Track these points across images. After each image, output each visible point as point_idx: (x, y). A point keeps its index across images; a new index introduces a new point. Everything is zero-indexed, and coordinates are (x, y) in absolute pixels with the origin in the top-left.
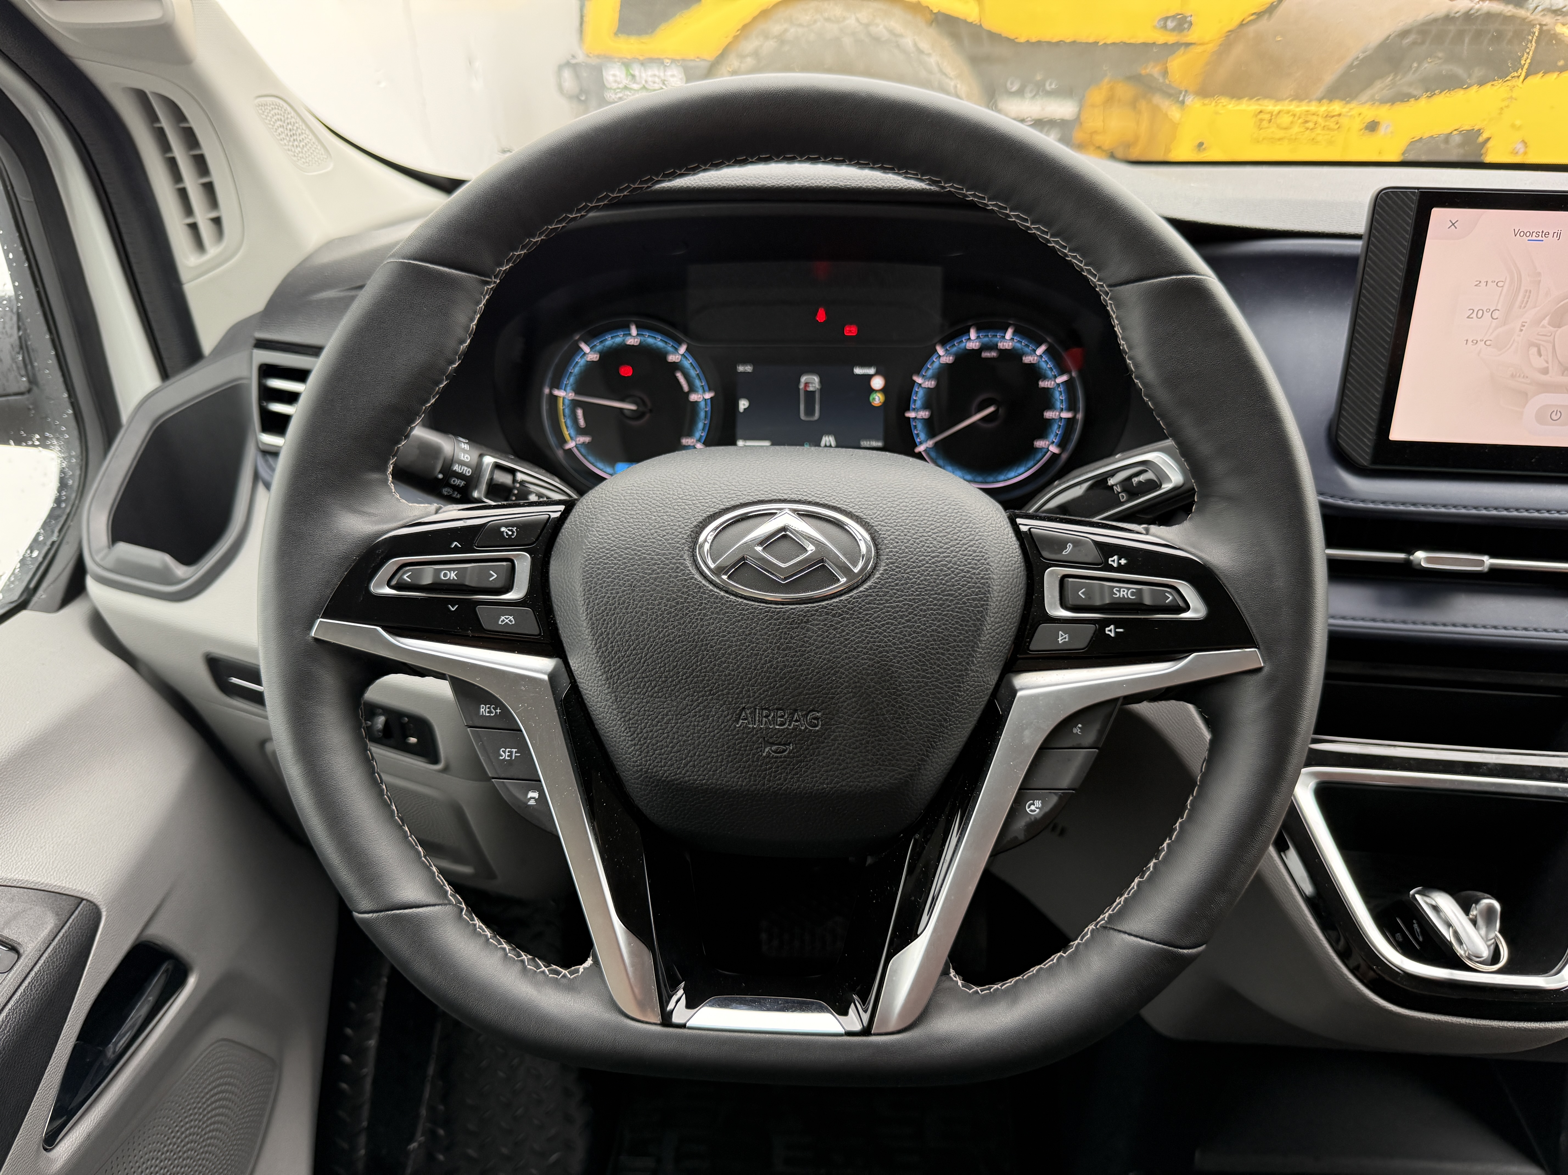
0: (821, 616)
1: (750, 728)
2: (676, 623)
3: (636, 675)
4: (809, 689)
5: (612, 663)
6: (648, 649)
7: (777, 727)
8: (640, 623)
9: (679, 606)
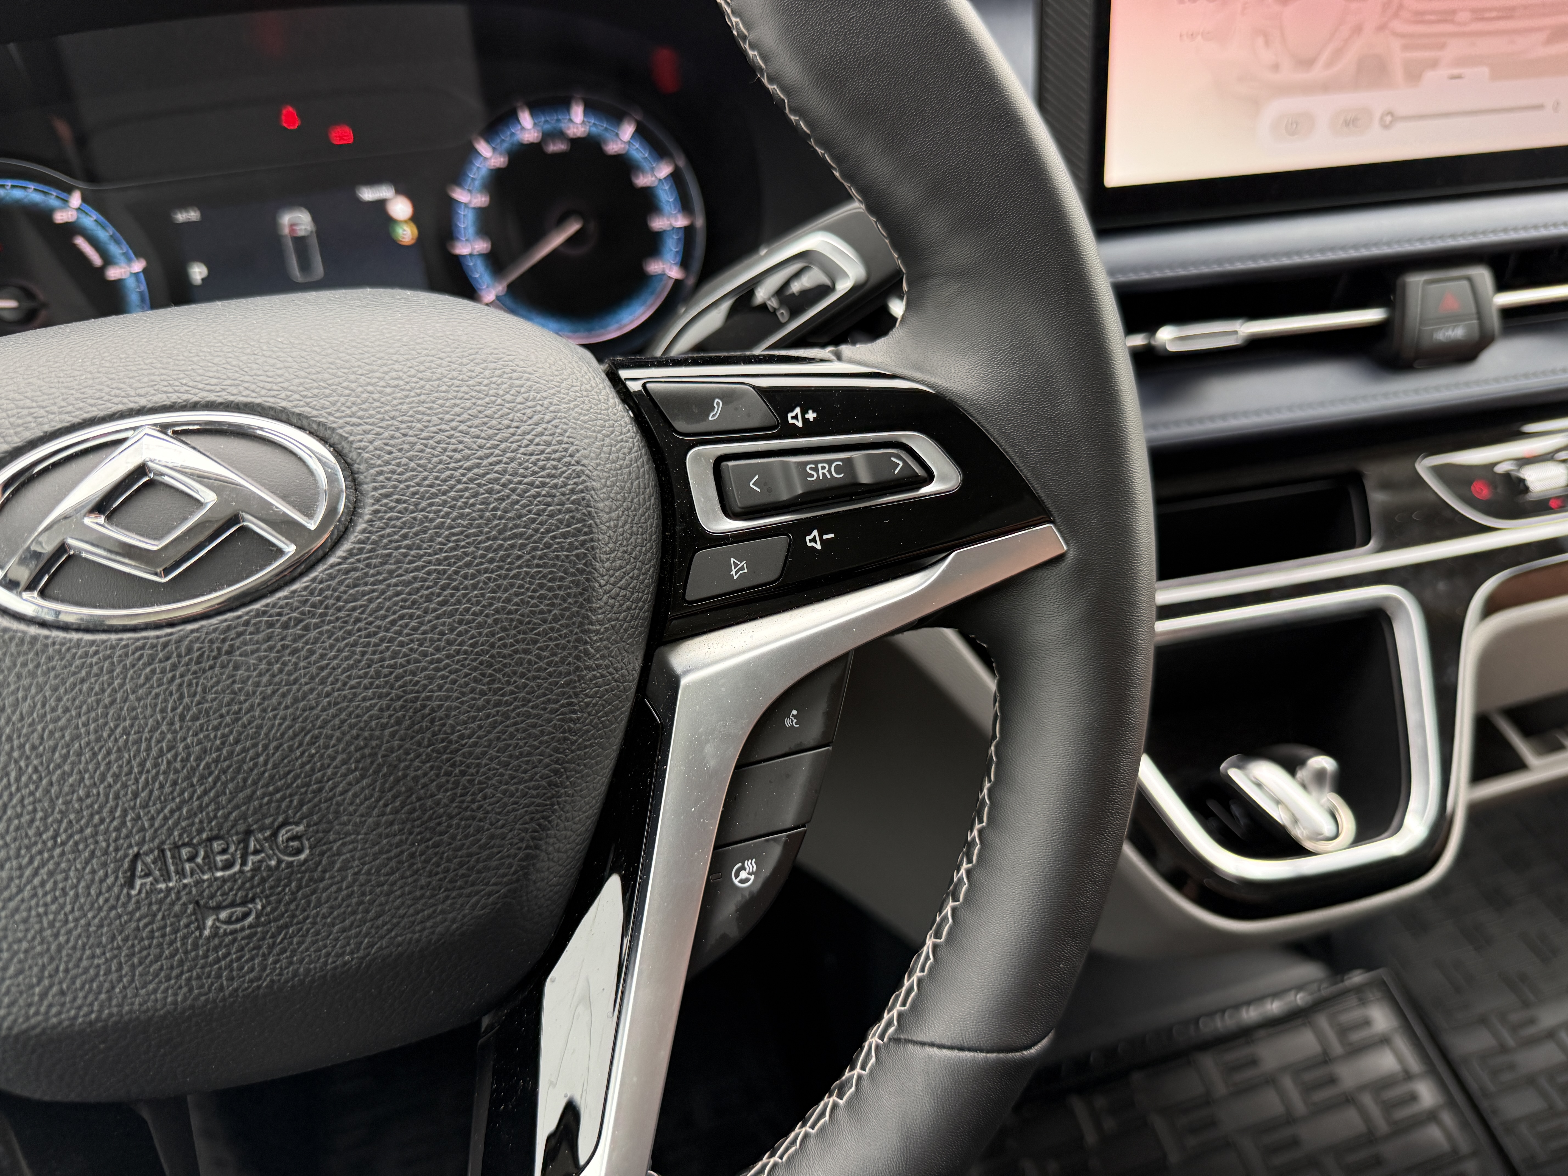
0: (257, 631)
1: (161, 891)
4: (267, 785)
7: (219, 874)
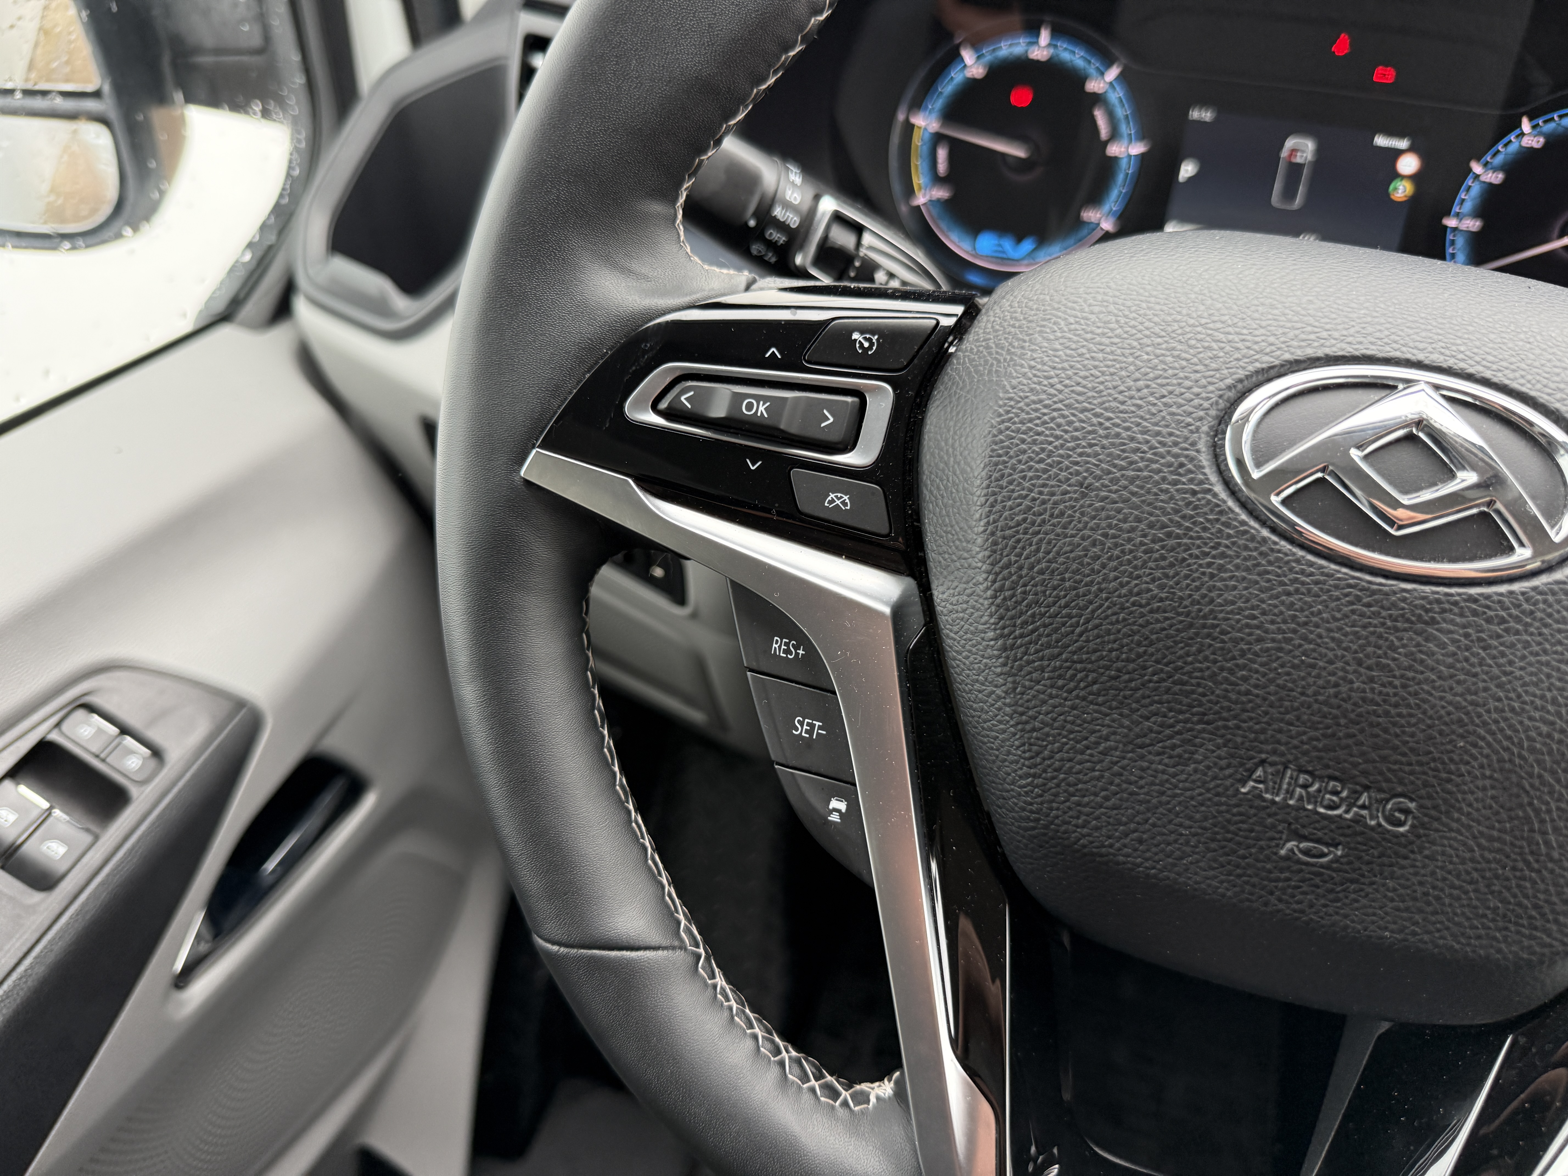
0: (1462, 615)
2: (1158, 574)
3: (1060, 654)
4: (1404, 755)
5: (1019, 621)
6: (1093, 611)
7: (1322, 810)
8: (1086, 560)
9: (1172, 542)
